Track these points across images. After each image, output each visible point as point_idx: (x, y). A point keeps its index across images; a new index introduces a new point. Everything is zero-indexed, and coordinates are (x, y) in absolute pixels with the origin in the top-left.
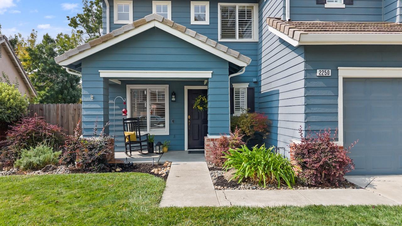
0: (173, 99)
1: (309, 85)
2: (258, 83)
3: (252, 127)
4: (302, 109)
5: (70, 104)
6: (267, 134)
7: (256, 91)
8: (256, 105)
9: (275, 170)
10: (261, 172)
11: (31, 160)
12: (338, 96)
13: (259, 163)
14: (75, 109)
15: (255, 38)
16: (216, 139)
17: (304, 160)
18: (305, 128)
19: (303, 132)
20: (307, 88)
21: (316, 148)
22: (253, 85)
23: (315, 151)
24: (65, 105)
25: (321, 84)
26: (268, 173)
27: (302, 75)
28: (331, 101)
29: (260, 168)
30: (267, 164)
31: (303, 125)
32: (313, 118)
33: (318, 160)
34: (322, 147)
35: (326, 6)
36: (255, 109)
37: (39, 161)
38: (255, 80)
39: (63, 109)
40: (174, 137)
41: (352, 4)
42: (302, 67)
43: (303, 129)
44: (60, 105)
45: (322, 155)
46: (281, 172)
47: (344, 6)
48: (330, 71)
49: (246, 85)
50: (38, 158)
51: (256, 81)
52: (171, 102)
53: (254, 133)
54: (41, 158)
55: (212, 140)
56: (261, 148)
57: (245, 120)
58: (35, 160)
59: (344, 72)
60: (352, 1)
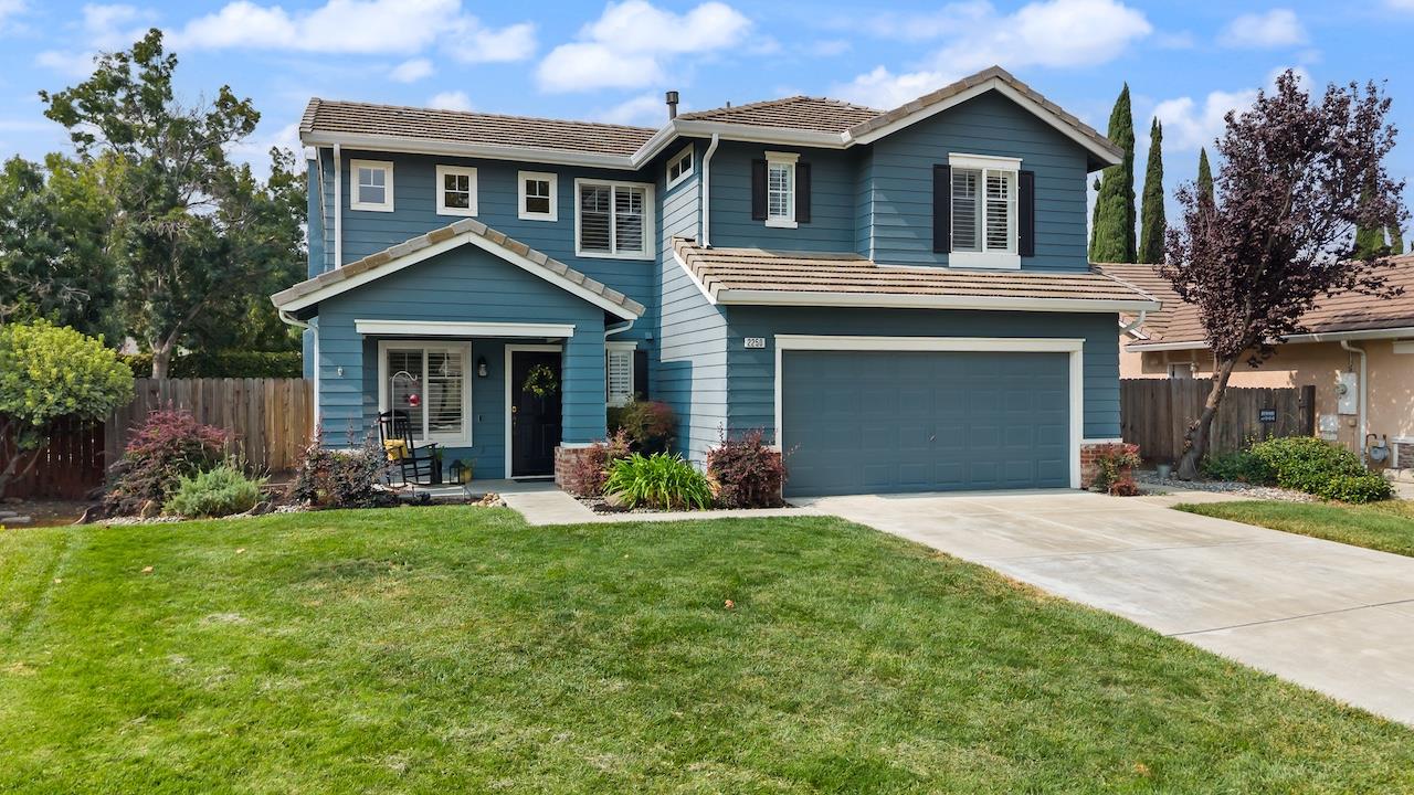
0: (483, 373)
1: (733, 361)
2: (654, 342)
3: (645, 427)
4: (723, 397)
5: (226, 380)
6: (672, 439)
7: (650, 356)
8: (652, 386)
9: (683, 486)
10: (663, 489)
12: (774, 377)
13: (660, 477)
14: (238, 392)
15: (647, 253)
16: (582, 450)
17: (724, 471)
18: (728, 425)
19: (725, 432)
20: (730, 366)
21: (741, 453)
22: (645, 346)
23: (739, 458)
24: (214, 382)
25: (750, 359)
26: (674, 491)
27: (723, 345)
28: (765, 386)
29: (662, 484)
30: (672, 477)
31: (725, 421)
32: (740, 411)
33: (742, 470)
34: (748, 452)
35: (768, 223)
36: (650, 393)
38: (649, 335)
39: (207, 392)
40: (483, 452)
41: (809, 222)
42: (724, 330)
43: (725, 427)
44: (201, 381)
45: (748, 464)
46: (691, 488)
47: (795, 225)
48: (764, 340)
49: (632, 346)
51: (651, 337)
52: (476, 377)
53: (648, 437)
54: (230, 492)
55: (575, 451)
56: (664, 456)
57: (634, 415)
59: (784, 342)
60: (809, 217)
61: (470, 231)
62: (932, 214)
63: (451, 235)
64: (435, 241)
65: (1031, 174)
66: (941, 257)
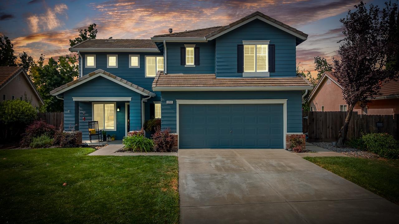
0: (118, 110)
1: (163, 108)
11: (38, 143)
12: (176, 112)
25: (169, 107)
28: (173, 115)
32: (165, 123)
35: (186, 66)
37: (42, 143)
40: (119, 132)
41: (199, 65)
45: (162, 139)
47: (195, 66)
48: (173, 101)
50: (41, 142)
52: (117, 112)
54: (43, 142)
58: (40, 143)
59: (179, 102)
60: (199, 63)
61: (100, 72)
62: (237, 60)
63: (95, 74)
64: (91, 76)
65: (274, 45)
66: (240, 74)
